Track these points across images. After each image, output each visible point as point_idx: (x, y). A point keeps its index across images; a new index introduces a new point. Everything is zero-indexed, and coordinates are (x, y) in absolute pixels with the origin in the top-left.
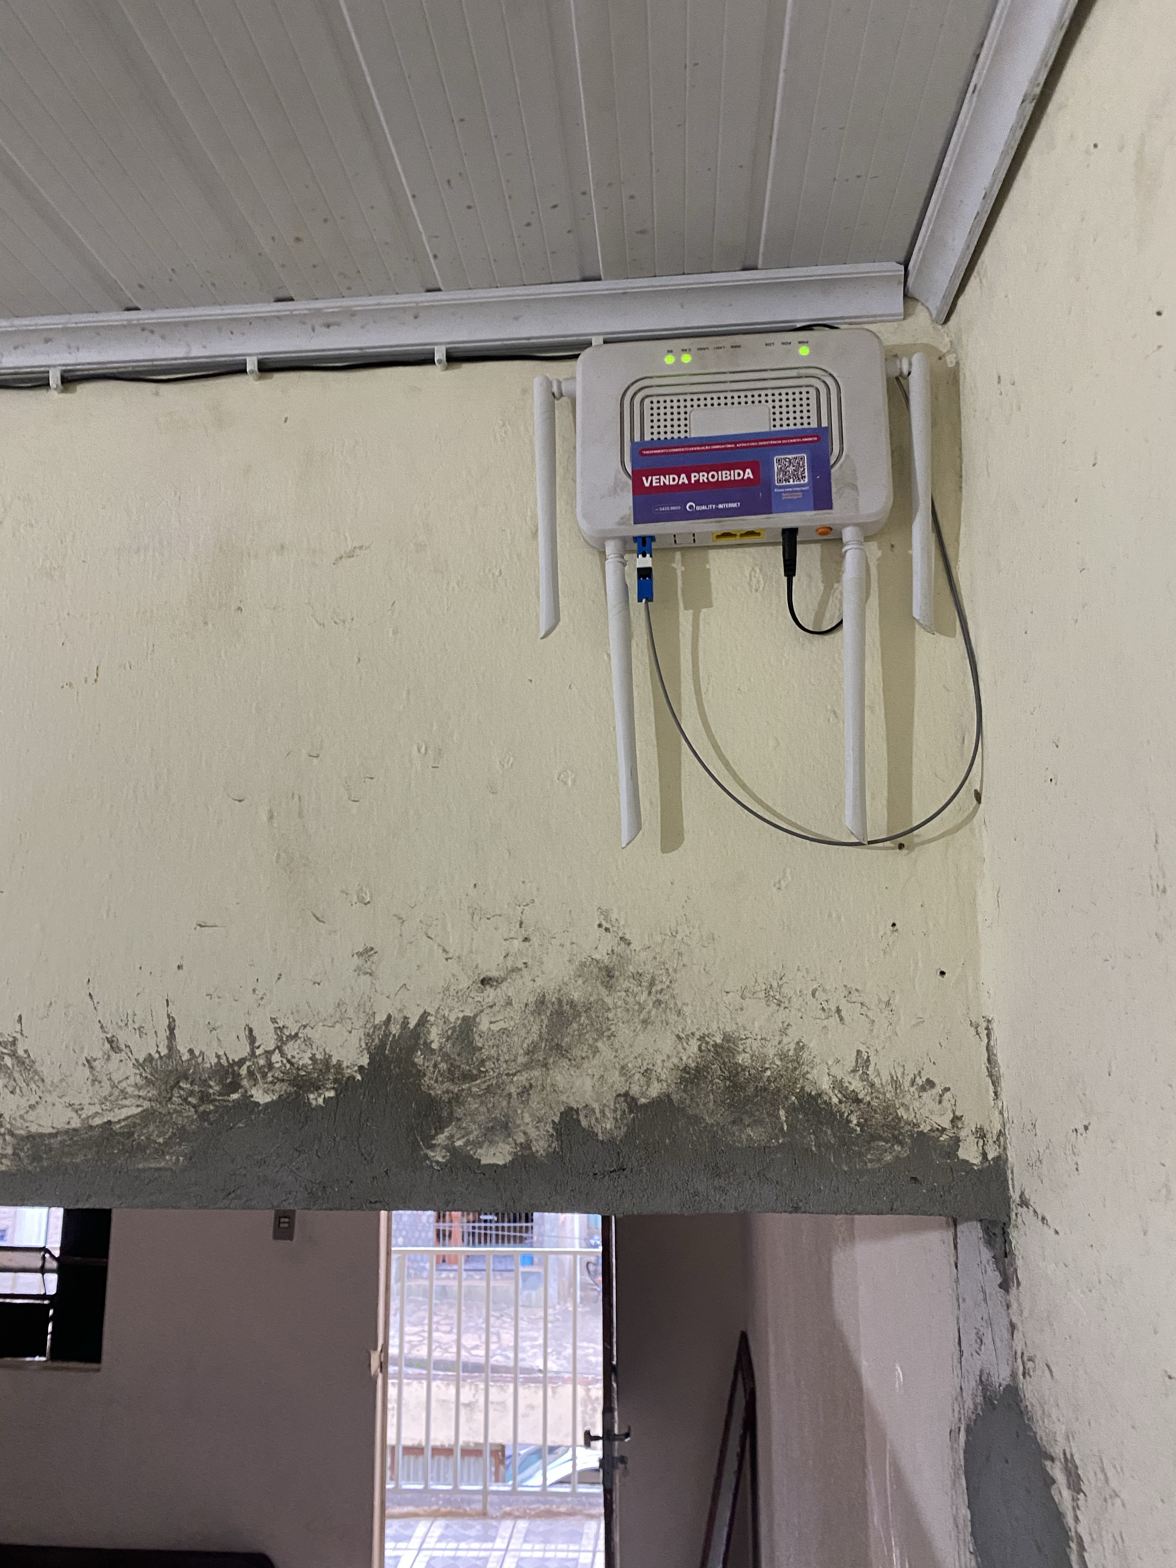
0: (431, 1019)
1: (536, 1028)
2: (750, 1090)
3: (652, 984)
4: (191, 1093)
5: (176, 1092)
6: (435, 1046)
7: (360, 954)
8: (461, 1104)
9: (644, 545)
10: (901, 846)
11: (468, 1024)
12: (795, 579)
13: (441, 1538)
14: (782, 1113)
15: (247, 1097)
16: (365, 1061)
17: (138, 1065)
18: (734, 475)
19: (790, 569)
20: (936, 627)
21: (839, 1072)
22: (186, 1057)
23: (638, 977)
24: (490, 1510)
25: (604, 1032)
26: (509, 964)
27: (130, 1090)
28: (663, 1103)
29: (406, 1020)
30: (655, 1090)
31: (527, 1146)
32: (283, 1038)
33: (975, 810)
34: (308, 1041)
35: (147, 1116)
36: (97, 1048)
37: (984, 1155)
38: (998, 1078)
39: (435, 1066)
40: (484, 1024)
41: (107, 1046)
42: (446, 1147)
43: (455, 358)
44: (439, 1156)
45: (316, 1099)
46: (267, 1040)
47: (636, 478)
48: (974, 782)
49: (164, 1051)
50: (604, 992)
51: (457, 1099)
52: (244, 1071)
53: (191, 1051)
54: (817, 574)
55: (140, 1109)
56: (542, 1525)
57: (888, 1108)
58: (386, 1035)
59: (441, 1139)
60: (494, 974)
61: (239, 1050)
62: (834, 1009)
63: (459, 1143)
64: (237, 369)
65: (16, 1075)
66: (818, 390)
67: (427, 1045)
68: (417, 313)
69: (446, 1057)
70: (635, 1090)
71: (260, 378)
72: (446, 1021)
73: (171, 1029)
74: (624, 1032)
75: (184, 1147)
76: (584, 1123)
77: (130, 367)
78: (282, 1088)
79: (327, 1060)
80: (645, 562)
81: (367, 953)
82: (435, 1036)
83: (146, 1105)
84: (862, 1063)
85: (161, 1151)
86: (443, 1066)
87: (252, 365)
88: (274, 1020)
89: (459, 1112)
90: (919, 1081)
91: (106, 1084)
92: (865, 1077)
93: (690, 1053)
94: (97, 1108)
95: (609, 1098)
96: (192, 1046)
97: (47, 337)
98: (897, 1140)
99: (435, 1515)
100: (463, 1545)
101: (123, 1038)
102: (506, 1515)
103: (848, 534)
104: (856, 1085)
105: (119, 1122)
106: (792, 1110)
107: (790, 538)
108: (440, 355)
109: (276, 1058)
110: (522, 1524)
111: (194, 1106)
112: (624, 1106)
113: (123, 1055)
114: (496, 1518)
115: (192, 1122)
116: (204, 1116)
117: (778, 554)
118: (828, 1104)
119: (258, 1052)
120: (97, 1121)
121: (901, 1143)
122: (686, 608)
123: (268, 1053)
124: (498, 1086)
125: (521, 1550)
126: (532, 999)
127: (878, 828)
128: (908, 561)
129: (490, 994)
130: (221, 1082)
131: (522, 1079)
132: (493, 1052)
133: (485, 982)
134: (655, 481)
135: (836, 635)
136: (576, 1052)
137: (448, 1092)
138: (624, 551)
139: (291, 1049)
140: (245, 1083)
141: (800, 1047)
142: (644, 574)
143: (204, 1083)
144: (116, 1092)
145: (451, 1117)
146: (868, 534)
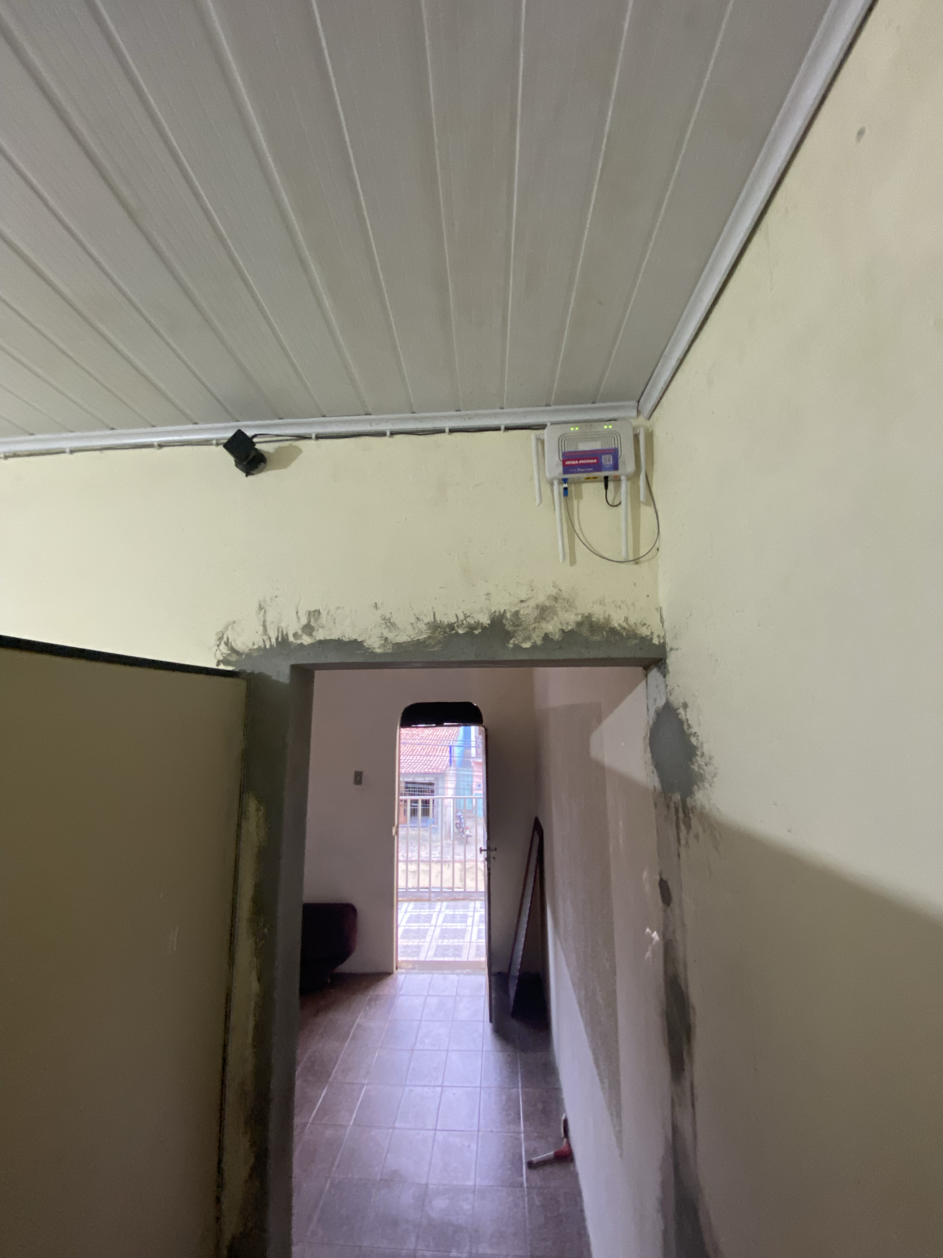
0: (507, 611)
1: (536, 613)
2: (596, 627)
3: (568, 601)
4: (441, 632)
5: (437, 631)
6: (508, 618)
7: (486, 595)
8: (516, 632)
9: (565, 481)
10: (637, 563)
11: (517, 613)
12: (608, 491)
13: (413, 909)
14: (605, 633)
15: (457, 633)
16: (489, 622)
17: (425, 624)
18: (592, 461)
19: (606, 487)
20: (647, 504)
21: (619, 622)
22: (439, 622)
23: (564, 599)
24: (432, 899)
25: (555, 613)
26: (528, 596)
27: (423, 631)
28: (571, 632)
29: (500, 612)
30: (570, 628)
31: (535, 643)
32: (466, 617)
33: (657, 554)
34: (473, 617)
35: (429, 637)
36: (413, 620)
37: (660, 642)
38: (663, 622)
39: (509, 623)
40: (522, 612)
41: (416, 620)
42: (513, 644)
43: (507, 429)
44: (511, 646)
45: (476, 632)
46: (461, 617)
47: (564, 462)
48: (657, 545)
49: (433, 620)
50: (554, 603)
51: (515, 631)
52: (455, 625)
53: (440, 621)
54: (613, 491)
55: (427, 636)
56: (452, 903)
57: (634, 630)
58: (494, 616)
59: (511, 641)
60: (523, 599)
61: (453, 620)
62: (618, 606)
63: (516, 642)
64: (442, 431)
65: (391, 627)
66: (614, 438)
67: (506, 618)
68: (496, 415)
69: (512, 621)
70: (564, 628)
71: (449, 434)
72: (511, 611)
73: (434, 615)
74: (560, 613)
75: (440, 645)
76: (550, 637)
77: (409, 430)
78: (466, 630)
79: (479, 622)
80: (566, 485)
81: (488, 594)
82: (508, 615)
83: (429, 634)
84: (626, 619)
85: (434, 646)
86: (511, 623)
87: (447, 430)
88: (463, 612)
89: (516, 635)
90: (642, 624)
91: (417, 630)
92: (627, 623)
93: (579, 618)
94: (415, 636)
95: (557, 630)
96: (440, 619)
97: (387, 421)
98: (636, 638)
99: (410, 901)
100: (422, 910)
101: (420, 617)
102: (438, 900)
103: (623, 478)
104: (624, 625)
105: (421, 639)
106: (607, 632)
107: (606, 479)
108: (503, 428)
109: (464, 622)
110: (445, 904)
111: (442, 635)
112: (561, 632)
113: (421, 622)
114: (434, 901)
115: (442, 639)
116: (445, 637)
117: (602, 485)
118: (617, 630)
119: (459, 620)
120: (415, 639)
121: (637, 639)
122: (576, 499)
123: (462, 621)
124: (526, 628)
125: (445, 912)
126: (535, 606)
127: (631, 558)
128: (639, 487)
129: (523, 604)
130: (449, 628)
131: (533, 626)
132: (524, 619)
133: (522, 601)
134: (568, 463)
135: (619, 507)
136: (548, 619)
137: (512, 630)
138: (559, 483)
139: (469, 619)
140: (456, 628)
141: (609, 616)
142: (565, 489)
143: (445, 629)
144: (420, 632)
145: (514, 636)
146: (629, 478)
